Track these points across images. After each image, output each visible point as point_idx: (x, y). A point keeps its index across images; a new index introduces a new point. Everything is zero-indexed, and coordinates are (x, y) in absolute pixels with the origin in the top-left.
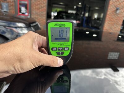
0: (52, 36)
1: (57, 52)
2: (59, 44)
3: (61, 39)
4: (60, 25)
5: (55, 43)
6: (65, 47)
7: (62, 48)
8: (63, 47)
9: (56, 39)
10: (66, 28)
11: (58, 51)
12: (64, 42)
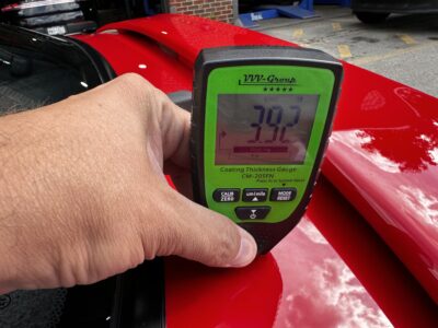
0: (224, 134)
1: (236, 210)
2: (253, 173)
3: (263, 150)
4: (272, 80)
5: (230, 170)
6: (278, 185)
7: (265, 190)
8: (270, 186)
9: (237, 152)
10: (300, 98)
11: (241, 204)
12: (276, 167)
